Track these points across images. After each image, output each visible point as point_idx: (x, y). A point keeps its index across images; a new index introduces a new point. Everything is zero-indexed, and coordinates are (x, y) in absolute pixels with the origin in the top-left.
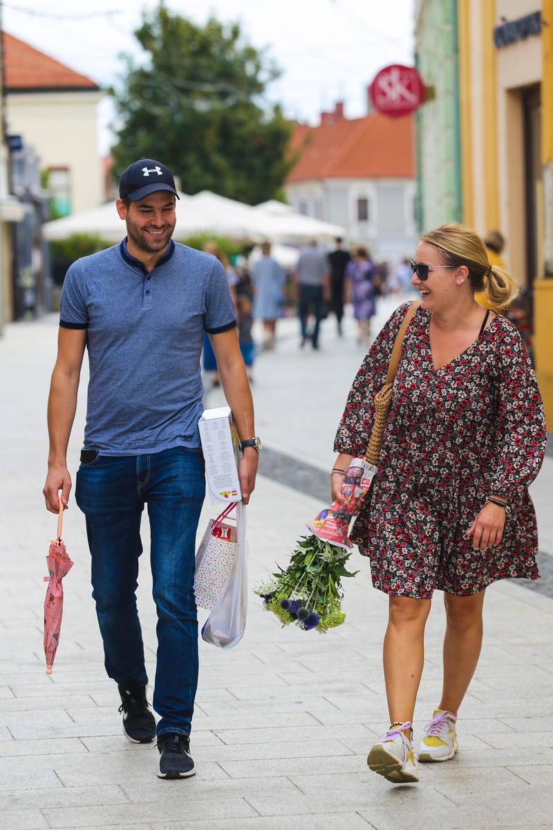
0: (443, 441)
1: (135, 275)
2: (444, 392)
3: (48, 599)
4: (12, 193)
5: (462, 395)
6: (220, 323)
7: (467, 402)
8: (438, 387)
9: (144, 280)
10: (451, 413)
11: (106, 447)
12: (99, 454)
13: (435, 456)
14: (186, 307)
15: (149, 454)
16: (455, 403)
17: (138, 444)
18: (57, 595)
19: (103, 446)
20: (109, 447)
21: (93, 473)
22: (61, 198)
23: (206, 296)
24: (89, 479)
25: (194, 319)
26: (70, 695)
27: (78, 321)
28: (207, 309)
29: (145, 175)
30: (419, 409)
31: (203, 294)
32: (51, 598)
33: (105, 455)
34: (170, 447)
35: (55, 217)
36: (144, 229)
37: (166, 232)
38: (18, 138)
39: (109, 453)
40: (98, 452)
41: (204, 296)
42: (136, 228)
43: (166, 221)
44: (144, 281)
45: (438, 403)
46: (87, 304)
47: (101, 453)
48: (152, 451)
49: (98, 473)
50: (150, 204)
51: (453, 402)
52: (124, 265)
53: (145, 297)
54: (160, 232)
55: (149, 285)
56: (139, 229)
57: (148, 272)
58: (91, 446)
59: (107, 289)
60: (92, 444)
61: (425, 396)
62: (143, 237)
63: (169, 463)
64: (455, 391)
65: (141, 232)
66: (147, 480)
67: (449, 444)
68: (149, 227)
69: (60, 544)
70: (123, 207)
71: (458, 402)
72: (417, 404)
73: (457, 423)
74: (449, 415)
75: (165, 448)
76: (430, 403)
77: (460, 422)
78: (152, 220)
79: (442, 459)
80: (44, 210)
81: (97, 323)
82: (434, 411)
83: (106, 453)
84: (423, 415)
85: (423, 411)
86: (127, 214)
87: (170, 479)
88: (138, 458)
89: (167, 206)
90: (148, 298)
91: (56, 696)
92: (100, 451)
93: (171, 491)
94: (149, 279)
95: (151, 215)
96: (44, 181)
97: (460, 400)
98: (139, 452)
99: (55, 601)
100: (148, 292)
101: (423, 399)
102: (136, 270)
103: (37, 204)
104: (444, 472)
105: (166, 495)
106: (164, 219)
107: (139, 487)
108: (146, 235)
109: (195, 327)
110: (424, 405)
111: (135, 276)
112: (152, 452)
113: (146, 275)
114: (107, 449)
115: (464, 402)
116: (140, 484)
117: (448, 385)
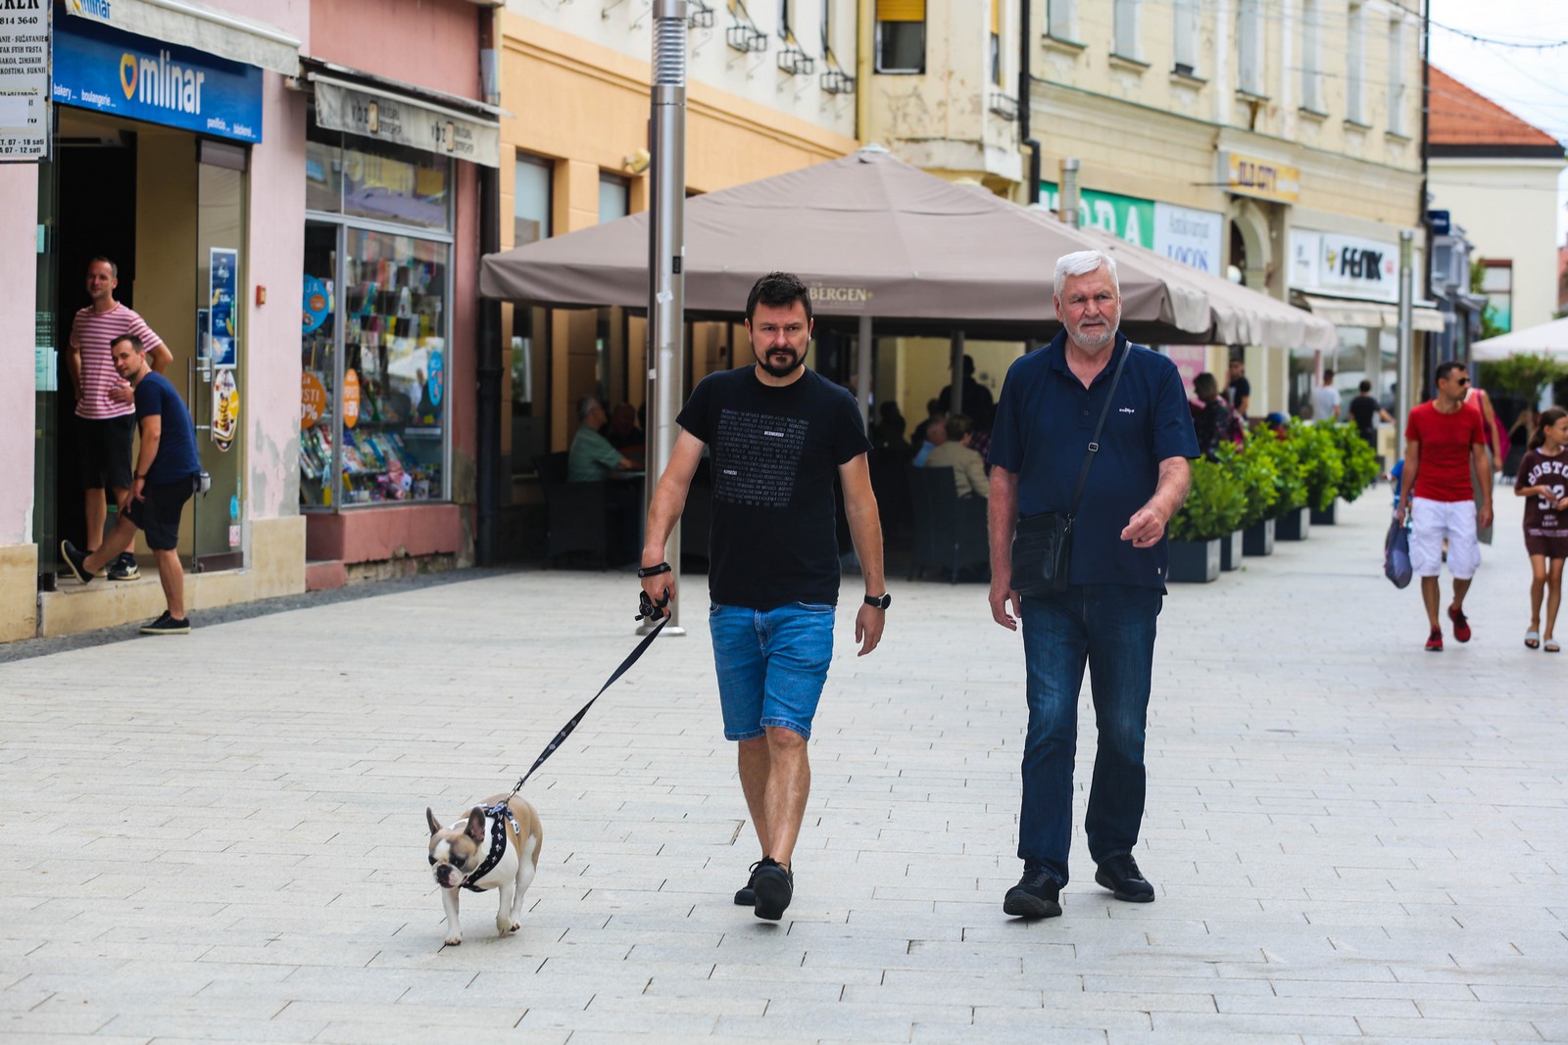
4: (1429, 295)
22: (1497, 302)
26: (1503, 1021)
35: (1490, 333)
38: (1444, 215)
80: (1473, 322)
91: (1482, 1020)
96: (1475, 280)
103: (1463, 311)
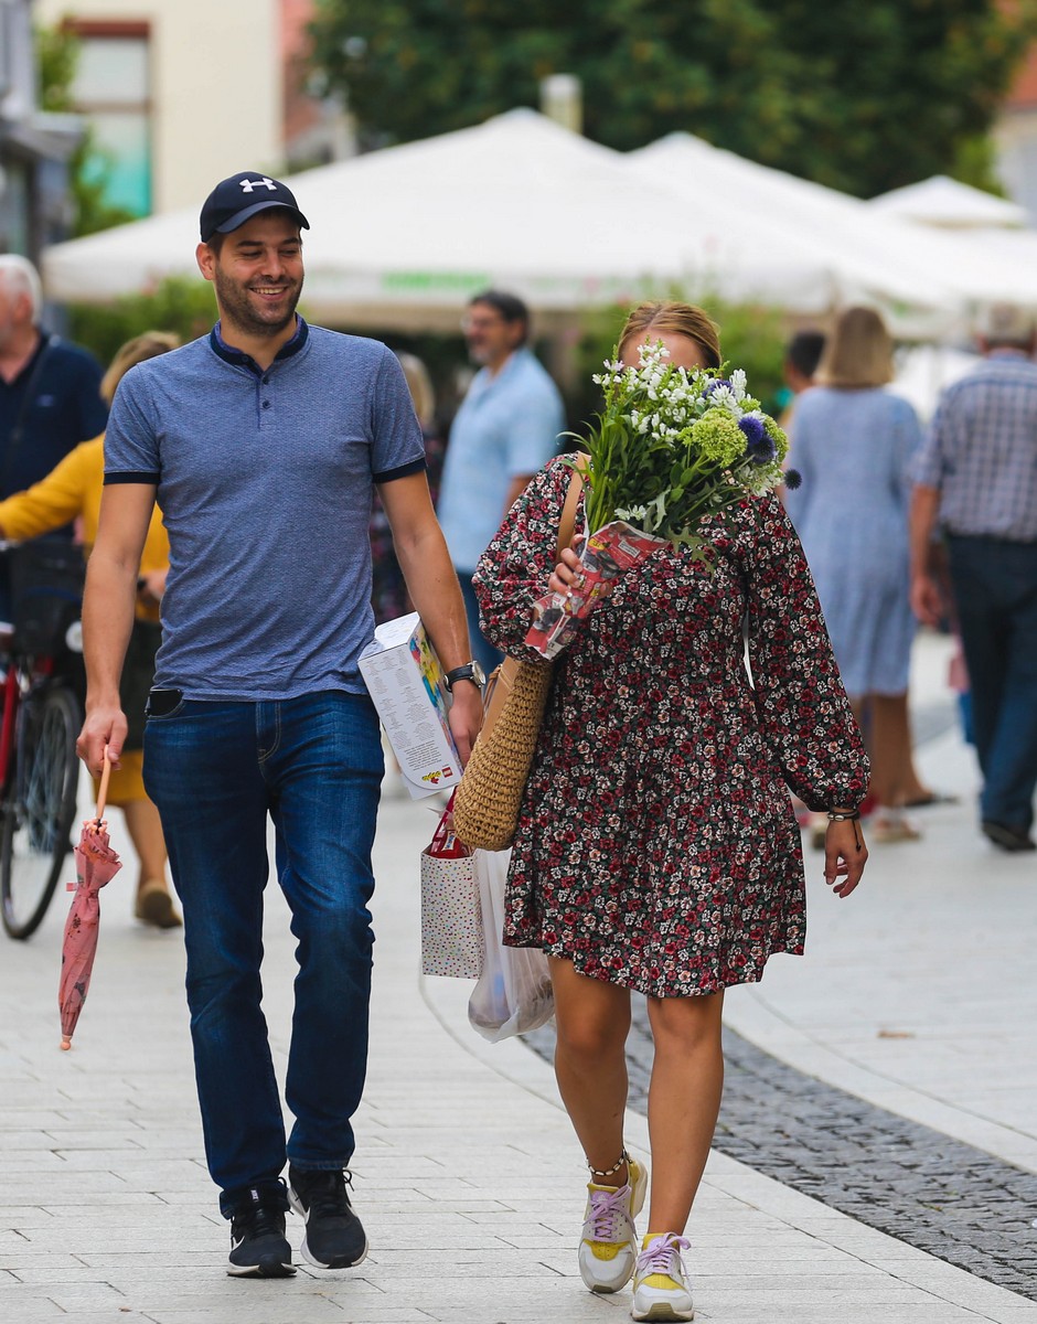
0: (676, 675)
1: (242, 377)
2: (672, 583)
3: (71, 922)
5: (705, 588)
6: (398, 459)
7: (713, 598)
8: (658, 577)
9: (258, 384)
10: (687, 619)
11: (199, 683)
12: (184, 698)
13: (663, 706)
14: (338, 427)
15: (277, 701)
16: (695, 600)
17: (258, 682)
18: (87, 918)
19: (193, 681)
20: (204, 683)
21: (176, 731)
22: (115, 135)
23: (372, 411)
24: (169, 743)
25: (354, 449)
27: (141, 468)
28: (375, 433)
29: (245, 190)
30: (629, 619)
31: (365, 406)
32: (76, 923)
33: (196, 699)
34: (315, 689)
36: (249, 285)
37: (288, 292)
39: (203, 696)
40: (182, 694)
41: (369, 409)
42: (234, 286)
43: (287, 271)
44: (257, 387)
45: (662, 602)
46: (158, 434)
47: (188, 694)
48: (282, 696)
49: (185, 730)
50: (257, 238)
51: (691, 598)
52: (220, 364)
53: (263, 413)
54: (277, 291)
55: (267, 392)
56: (239, 286)
57: (262, 371)
58: (169, 683)
59: (192, 407)
60: (172, 679)
61: (637, 594)
62: (247, 302)
63: (315, 715)
64: (692, 581)
65: (243, 291)
66: (276, 746)
67: (685, 681)
68: (257, 282)
69: (98, 832)
70: (209, 258)
71: (699, 599)
72: (624, 609)
73: (698, 636)
74: (685, 623)
75: (307, 691)
76: (648, 605)
77: (704, 636)
78: (262, 268)
79: (675, 710)
80: (49, 190)
81: (180, 468)
82: (655, 618)
83: (197, 695)
84: (636, 629)
85: (635, 622)
86: (217, 266)
87: (318, 742)
88: (259, 706)
89: (287, 242)
90: (268, 415)
92: (187, 691)
93: (323, 762)
94: (266, 381)
95: (259, 260)
96: (52, 75)
97: (702, 595)
98: (259, 695)
99: (81, 928)
100: (266, 405)
101: (634, 600)
102: (240, 370)
103: (22, 163)
104: (681, 735)
105: (315, 766)
106: (283, 267)
107: (261, 760)
108: (255, 298)
109: (357, 465)
110: (636, 610)
111: (241, 380)
112: (283, 698)
113: (259, 376)
114: (200, 687)
115: (709, 598)
116: (263, 753)
117: (677, 572)
